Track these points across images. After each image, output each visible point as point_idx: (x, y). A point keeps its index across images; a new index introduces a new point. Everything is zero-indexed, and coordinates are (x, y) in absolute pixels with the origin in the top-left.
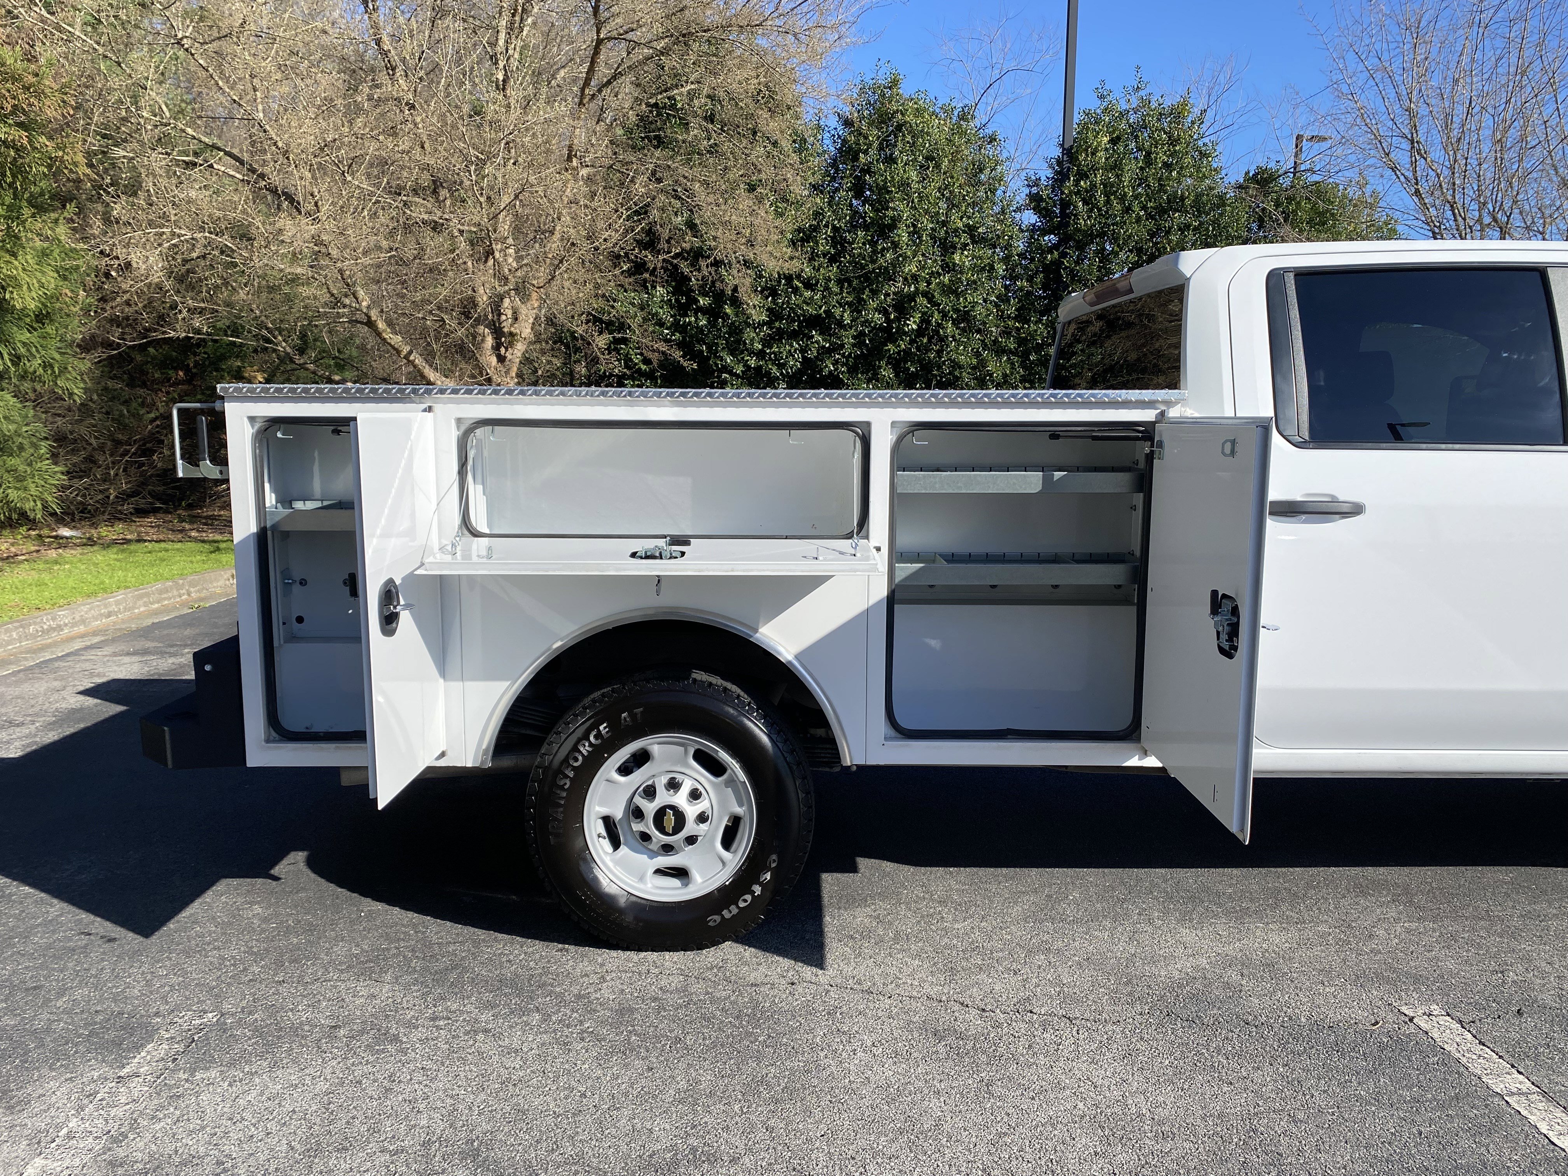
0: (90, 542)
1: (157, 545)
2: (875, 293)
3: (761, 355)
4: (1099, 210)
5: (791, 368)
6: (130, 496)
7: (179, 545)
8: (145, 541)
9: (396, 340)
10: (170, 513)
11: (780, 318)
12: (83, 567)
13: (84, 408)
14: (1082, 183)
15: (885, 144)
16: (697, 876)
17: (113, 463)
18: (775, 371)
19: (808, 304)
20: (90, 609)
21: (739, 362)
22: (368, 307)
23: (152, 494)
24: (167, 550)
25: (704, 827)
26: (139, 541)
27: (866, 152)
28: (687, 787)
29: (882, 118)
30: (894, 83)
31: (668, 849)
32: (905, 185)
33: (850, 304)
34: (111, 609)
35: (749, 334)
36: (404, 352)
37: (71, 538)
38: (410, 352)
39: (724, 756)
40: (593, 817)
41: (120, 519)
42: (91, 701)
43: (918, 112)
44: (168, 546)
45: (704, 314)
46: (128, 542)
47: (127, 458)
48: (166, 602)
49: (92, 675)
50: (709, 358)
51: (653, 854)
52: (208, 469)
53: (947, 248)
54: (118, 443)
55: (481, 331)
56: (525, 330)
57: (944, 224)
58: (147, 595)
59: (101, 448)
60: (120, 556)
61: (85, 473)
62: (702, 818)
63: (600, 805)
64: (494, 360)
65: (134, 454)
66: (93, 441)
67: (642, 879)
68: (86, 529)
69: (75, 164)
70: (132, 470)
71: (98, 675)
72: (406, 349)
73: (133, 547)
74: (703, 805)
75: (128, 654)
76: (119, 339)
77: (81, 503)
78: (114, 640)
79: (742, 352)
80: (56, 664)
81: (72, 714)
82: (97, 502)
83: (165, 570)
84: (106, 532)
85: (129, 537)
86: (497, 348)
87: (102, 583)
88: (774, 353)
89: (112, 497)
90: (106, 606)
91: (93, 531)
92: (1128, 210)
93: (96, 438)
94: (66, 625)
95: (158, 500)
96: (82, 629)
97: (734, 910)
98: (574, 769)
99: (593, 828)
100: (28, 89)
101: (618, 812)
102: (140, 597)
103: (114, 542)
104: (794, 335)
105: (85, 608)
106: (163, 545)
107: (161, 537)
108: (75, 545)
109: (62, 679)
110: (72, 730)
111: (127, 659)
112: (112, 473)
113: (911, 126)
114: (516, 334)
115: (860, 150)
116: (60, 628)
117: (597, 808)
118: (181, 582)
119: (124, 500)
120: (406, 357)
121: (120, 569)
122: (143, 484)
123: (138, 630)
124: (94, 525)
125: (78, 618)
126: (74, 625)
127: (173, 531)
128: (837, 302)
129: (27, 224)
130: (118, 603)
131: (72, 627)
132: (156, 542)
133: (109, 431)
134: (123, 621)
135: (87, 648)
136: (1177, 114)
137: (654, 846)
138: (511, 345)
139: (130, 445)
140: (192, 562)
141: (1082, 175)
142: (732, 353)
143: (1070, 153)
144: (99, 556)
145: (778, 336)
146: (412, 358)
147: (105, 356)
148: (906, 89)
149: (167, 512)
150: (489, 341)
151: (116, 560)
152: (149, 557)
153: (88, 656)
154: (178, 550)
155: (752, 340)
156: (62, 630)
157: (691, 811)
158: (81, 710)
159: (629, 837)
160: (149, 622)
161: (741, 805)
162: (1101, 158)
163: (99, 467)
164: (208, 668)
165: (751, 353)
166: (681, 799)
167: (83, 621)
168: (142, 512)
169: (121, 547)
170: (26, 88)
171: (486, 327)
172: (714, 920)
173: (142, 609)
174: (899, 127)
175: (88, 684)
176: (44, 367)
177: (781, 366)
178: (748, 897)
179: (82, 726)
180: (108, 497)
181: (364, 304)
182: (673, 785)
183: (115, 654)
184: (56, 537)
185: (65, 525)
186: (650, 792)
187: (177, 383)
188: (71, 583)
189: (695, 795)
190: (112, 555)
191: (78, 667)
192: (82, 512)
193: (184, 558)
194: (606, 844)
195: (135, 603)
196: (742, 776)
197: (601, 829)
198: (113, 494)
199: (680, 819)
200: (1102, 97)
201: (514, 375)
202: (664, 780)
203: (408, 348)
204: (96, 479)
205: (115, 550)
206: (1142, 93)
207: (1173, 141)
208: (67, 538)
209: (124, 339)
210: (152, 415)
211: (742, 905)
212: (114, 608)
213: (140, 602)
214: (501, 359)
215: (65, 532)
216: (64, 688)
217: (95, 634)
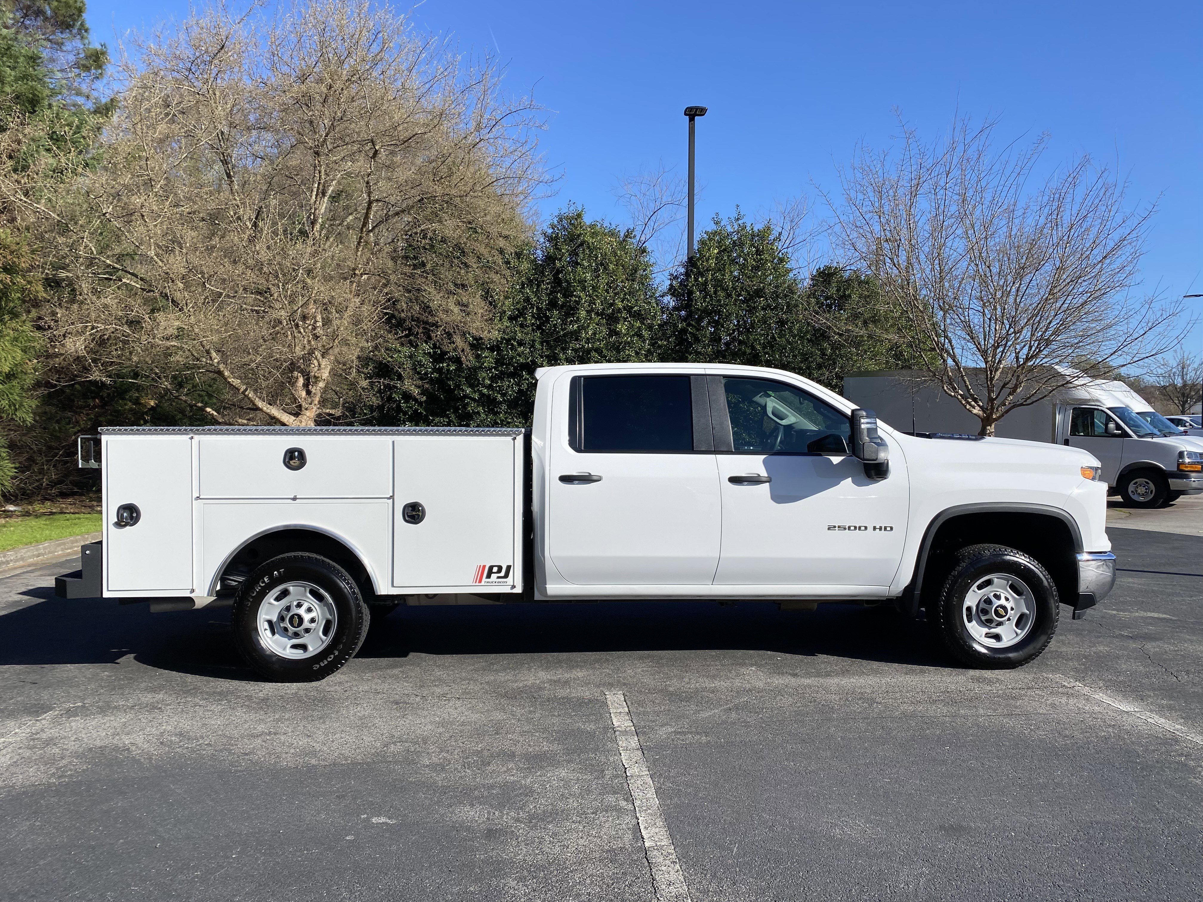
0: (27, 514)
1: (73, 516)
2: (564, 349)
3: (490, 387)
4: (711, 297)
5: (511, 396)
6: (56, 484)
7: (88, 516)
8: (65, 513)
9: (236, 382)
10: (84, 495)
11: (503, 364)
12: (23, 529)
13: (32, 428)
14: (700, 279)
15: (574, 253)
16: (310, 648)
17: (47, 461)
18: (499, 398)
19: (520, 356)
20: (27, 552)
21: (475, 392)
22: (218, 363)
23: (73, 483)
24: (79, 519)
25: (313, 625)
26: (62, 513)
27: (560, 260)
28: (305, 606)
29: (572, 238)
30: (579, 216)
31: (296, 635)
32: (582, 282)
33: (547, 356)
34: (40, 552)
35: (482, 375)
36: (242, 390)
37: (15, 511)
38: (246, 390)
39: (322, 591)
40: (262, 621)
41: (49, 500)
42: (26, 597)
43: (594, 234)
44: (82, 516)
45: (453, 362)
46: (52, 513)
47: (56, 458)
48: (76, 549)
49: (27, 585)
50: (454, 390)
51: (290, 638)
52: (93, 464)
53: (612, 319)
54: (50, 448)
55: (296, 375)
56: (325, 374)
57: (612, 305)
58: (64, 544)
59: (40, 452)
60: (48, 522)
61: (28, 468)
62: (313, 620)
63: (266, 614)
64: (304, 394)
65: (61, 455)
66: (34, 447)
67: (284, 649)
68: (25, 506)
69: (37, 292)
70: (60, 466)
71: (31, 585)
72: (243, 388)
73: (55, 517)
74: (313, 615)
75: (49, 575)
76: (57, 381)
77: (23, 488)
78: (41, 569)
79: (478, 386)
80: (6, 580)
81: (16, 603)
82: (33, 488)
83: (76, 530)
84: (38, 507)
85: (54, 511)
86: (306, 385)
87: (35, 537)
88: (499, 386)
89: (44, 484)
90: (37, 550)
91: (30, 507)
92: (729, 296)
93: (36, 445)
94: (11, 560)
95: (75, 486)
96: (21, 563)
97: (326, 662)
98: (253, 597)
99: (262, 626)
100: (13, 252)
101: (274, 619)
102: (59, 545)
103: (44, 514)
104: (512, 375)
105: (24, 551)
106: (77, 515)
107: (77, 511)
108: (17, 516)
109: (9, 587)
110: (15, 610)
111: (49, 578)
112: (45, 468)
113: (588, 244)
114: (318, 377)
115: (556, 258)
116: (8, 562)
117: (264, 616)
118: (86, 536)
119: (52, 487)
120: (243, 393)
121: (47, 529)
122: (66, 476)
123: (56, 563)
124: (31, 503)
125: (19, 557)
126: (17, 560)
127: (85, 507)
128: (539, 355)
129: (7, 325)
130: (44, 548)
131: (15, 562)
132: (73, 513)
133: (45, 440)
134: (47, 559)
135: (24, 573)
136: (762, 235)
137: (290, 634)
138: (316, 383)
139: (59, 449)
140: (95, 525)
141: (700, 274)
142: (472, 386)
143: (691, 262)
144: (33, 522)
145: (501, 376)
146: (247, 393)
147: (46, 392)
148: (587, 220)
149: (83, 495)
150: (301, 381)
151: (44, 524)
152: (68, 523)
153: (25, 576)
154: (87, 518)
155: (484, 379)
156: (9, 564)
157: (307, 617)
158: (21, 601)
159: (279, 629)
160: (64, 559)
161: (331, 615)
162: (712, 263)
163: (37, 464)
164: (88, 552)
165: (484, 386)
166: (302, 611)
167: (22, 559)
168: (63, 495)
169: (49, 517)
170: (12, 252)
171: (299, 372)
172: (316, 667)
173: (60, 553)
174: (582, 244)
175: (24, 589)
176: (10, 406)
177: (503, 395)
178: (332, 656)
179: (21, 608)
180: (42, 485)
181: (216, 361)
182: (299, 605)
183: (41, 575)
184: (4, 511)
185: (11, 504)
186: (288, 609)
187: (94, 407)
188: (15, 538)
189: (309, 610)
190: (42, 522)
191: (19, 581)
192: (22, 495)
193: (90, 523)
194: (268, 633)
195: (56, 548)
196: (330, 600)
197: (266, 625)
198: (45, 482)
199: (301, 620)
200: (717, 223)
201: (316, 402)
202: (295, 603)
203: (244, 387)
204: (34, 472)
205: (44, 519)
206: (740, 222)
207: (758, 252)
208: (12, 511)
209: (59, 382)
210: (75, 430)
211: (329, 660)
212: (42, 551)
213: (59, 548)
214: (309, 393)
215: (11, 508)
216: (10, 592)
217: (29, 566)
